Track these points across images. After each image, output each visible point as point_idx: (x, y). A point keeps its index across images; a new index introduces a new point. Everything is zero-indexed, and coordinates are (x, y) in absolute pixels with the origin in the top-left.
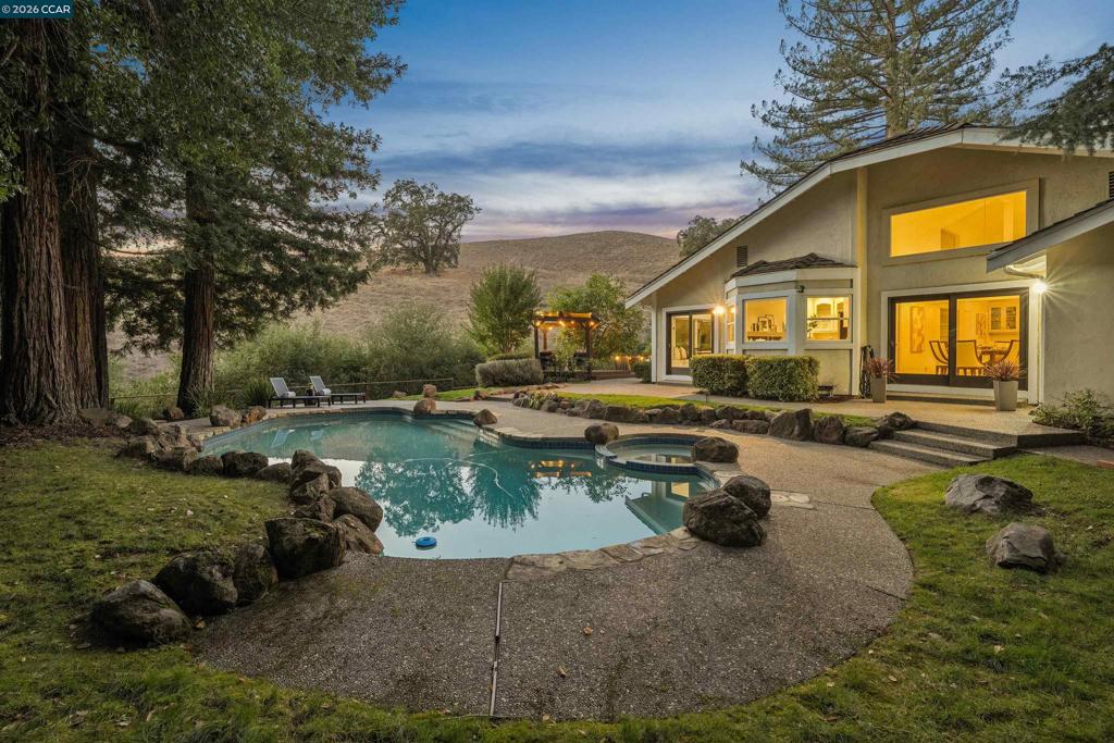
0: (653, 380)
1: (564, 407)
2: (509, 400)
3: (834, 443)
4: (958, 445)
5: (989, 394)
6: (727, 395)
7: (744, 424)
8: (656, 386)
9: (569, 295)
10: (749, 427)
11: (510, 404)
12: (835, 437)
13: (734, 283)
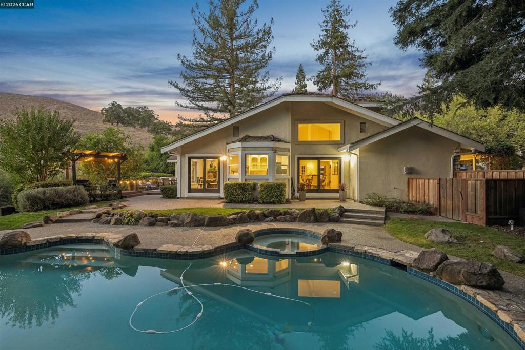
0: (179, 196)
1: (162, 221)
2: (90, 220)
3: (326, 222)
4: (371, 217)
5: (337, 195)
6: (246, 203)
7: (284, 218)
8: (182, 200)
9: (90, 140)
10: (287, 219)
11: (91, 224)
12: (327, 219)
13: (239, 144)
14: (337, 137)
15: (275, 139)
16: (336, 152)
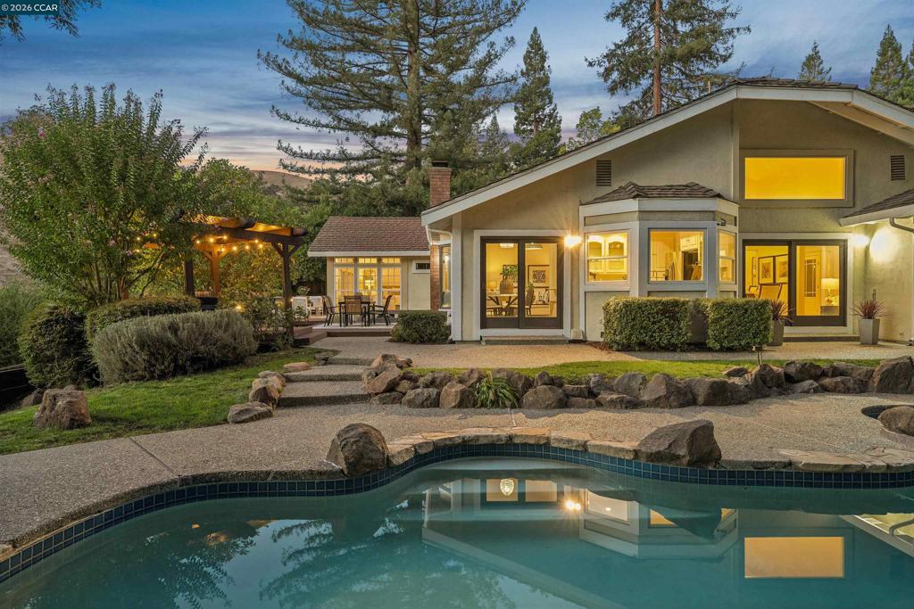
8: (467, 347)
13: (633, 205)
14: (837, 193)
15: (708, 194)
16: (835, 227)
